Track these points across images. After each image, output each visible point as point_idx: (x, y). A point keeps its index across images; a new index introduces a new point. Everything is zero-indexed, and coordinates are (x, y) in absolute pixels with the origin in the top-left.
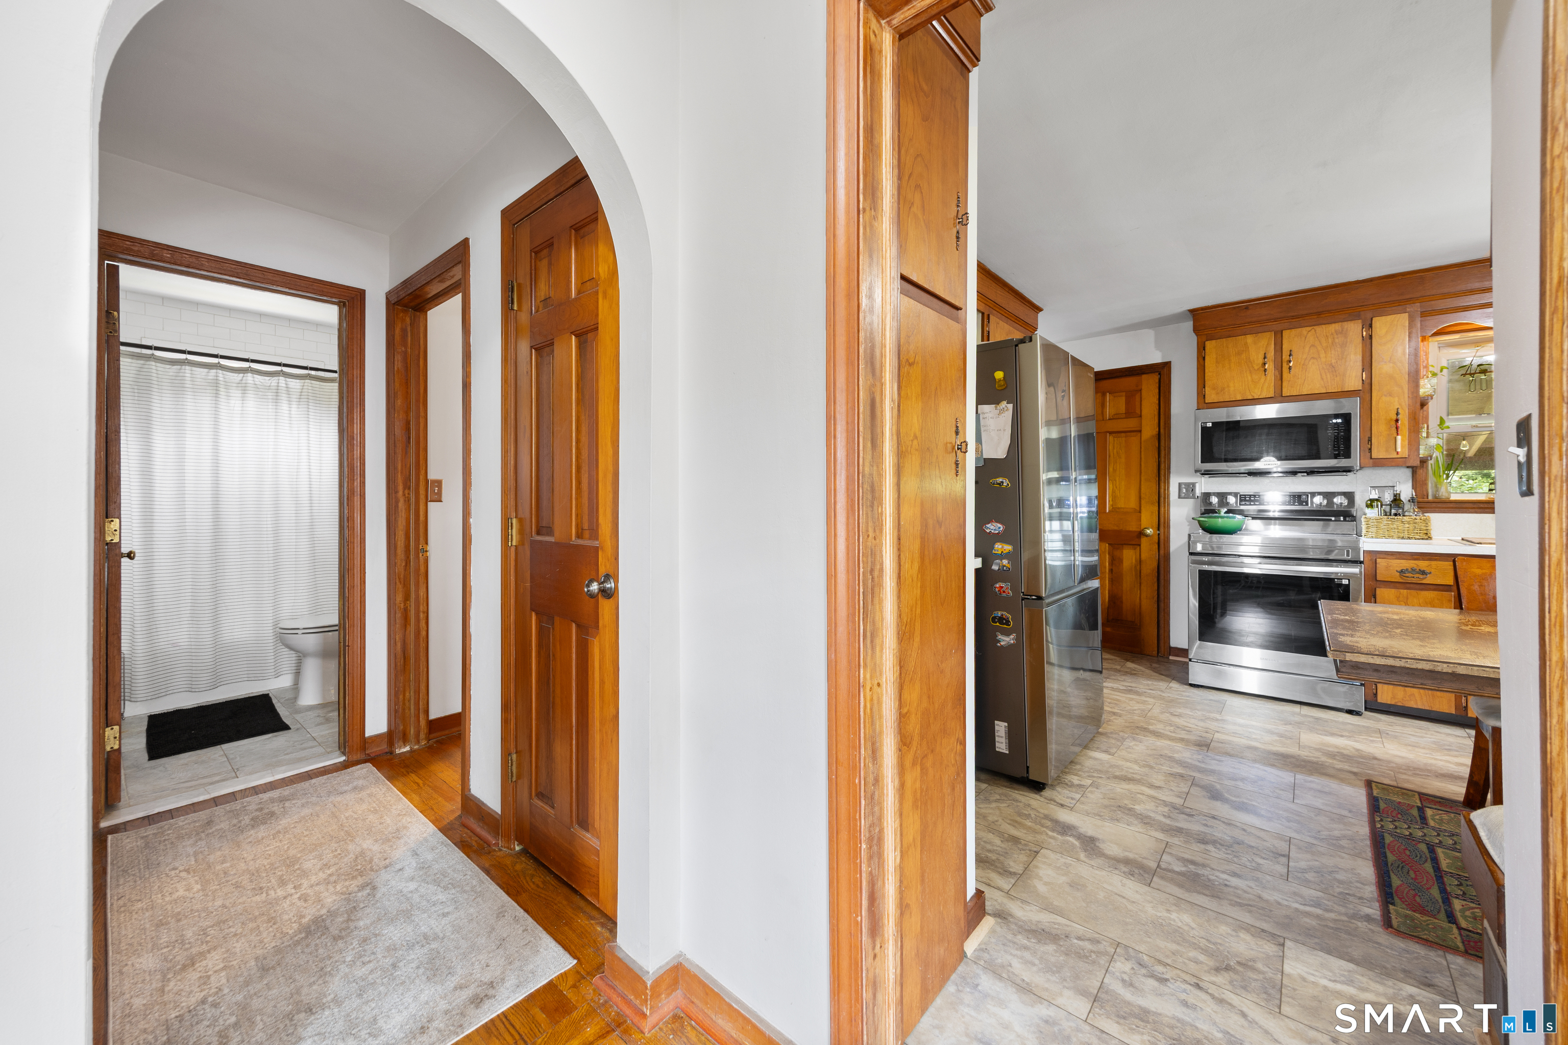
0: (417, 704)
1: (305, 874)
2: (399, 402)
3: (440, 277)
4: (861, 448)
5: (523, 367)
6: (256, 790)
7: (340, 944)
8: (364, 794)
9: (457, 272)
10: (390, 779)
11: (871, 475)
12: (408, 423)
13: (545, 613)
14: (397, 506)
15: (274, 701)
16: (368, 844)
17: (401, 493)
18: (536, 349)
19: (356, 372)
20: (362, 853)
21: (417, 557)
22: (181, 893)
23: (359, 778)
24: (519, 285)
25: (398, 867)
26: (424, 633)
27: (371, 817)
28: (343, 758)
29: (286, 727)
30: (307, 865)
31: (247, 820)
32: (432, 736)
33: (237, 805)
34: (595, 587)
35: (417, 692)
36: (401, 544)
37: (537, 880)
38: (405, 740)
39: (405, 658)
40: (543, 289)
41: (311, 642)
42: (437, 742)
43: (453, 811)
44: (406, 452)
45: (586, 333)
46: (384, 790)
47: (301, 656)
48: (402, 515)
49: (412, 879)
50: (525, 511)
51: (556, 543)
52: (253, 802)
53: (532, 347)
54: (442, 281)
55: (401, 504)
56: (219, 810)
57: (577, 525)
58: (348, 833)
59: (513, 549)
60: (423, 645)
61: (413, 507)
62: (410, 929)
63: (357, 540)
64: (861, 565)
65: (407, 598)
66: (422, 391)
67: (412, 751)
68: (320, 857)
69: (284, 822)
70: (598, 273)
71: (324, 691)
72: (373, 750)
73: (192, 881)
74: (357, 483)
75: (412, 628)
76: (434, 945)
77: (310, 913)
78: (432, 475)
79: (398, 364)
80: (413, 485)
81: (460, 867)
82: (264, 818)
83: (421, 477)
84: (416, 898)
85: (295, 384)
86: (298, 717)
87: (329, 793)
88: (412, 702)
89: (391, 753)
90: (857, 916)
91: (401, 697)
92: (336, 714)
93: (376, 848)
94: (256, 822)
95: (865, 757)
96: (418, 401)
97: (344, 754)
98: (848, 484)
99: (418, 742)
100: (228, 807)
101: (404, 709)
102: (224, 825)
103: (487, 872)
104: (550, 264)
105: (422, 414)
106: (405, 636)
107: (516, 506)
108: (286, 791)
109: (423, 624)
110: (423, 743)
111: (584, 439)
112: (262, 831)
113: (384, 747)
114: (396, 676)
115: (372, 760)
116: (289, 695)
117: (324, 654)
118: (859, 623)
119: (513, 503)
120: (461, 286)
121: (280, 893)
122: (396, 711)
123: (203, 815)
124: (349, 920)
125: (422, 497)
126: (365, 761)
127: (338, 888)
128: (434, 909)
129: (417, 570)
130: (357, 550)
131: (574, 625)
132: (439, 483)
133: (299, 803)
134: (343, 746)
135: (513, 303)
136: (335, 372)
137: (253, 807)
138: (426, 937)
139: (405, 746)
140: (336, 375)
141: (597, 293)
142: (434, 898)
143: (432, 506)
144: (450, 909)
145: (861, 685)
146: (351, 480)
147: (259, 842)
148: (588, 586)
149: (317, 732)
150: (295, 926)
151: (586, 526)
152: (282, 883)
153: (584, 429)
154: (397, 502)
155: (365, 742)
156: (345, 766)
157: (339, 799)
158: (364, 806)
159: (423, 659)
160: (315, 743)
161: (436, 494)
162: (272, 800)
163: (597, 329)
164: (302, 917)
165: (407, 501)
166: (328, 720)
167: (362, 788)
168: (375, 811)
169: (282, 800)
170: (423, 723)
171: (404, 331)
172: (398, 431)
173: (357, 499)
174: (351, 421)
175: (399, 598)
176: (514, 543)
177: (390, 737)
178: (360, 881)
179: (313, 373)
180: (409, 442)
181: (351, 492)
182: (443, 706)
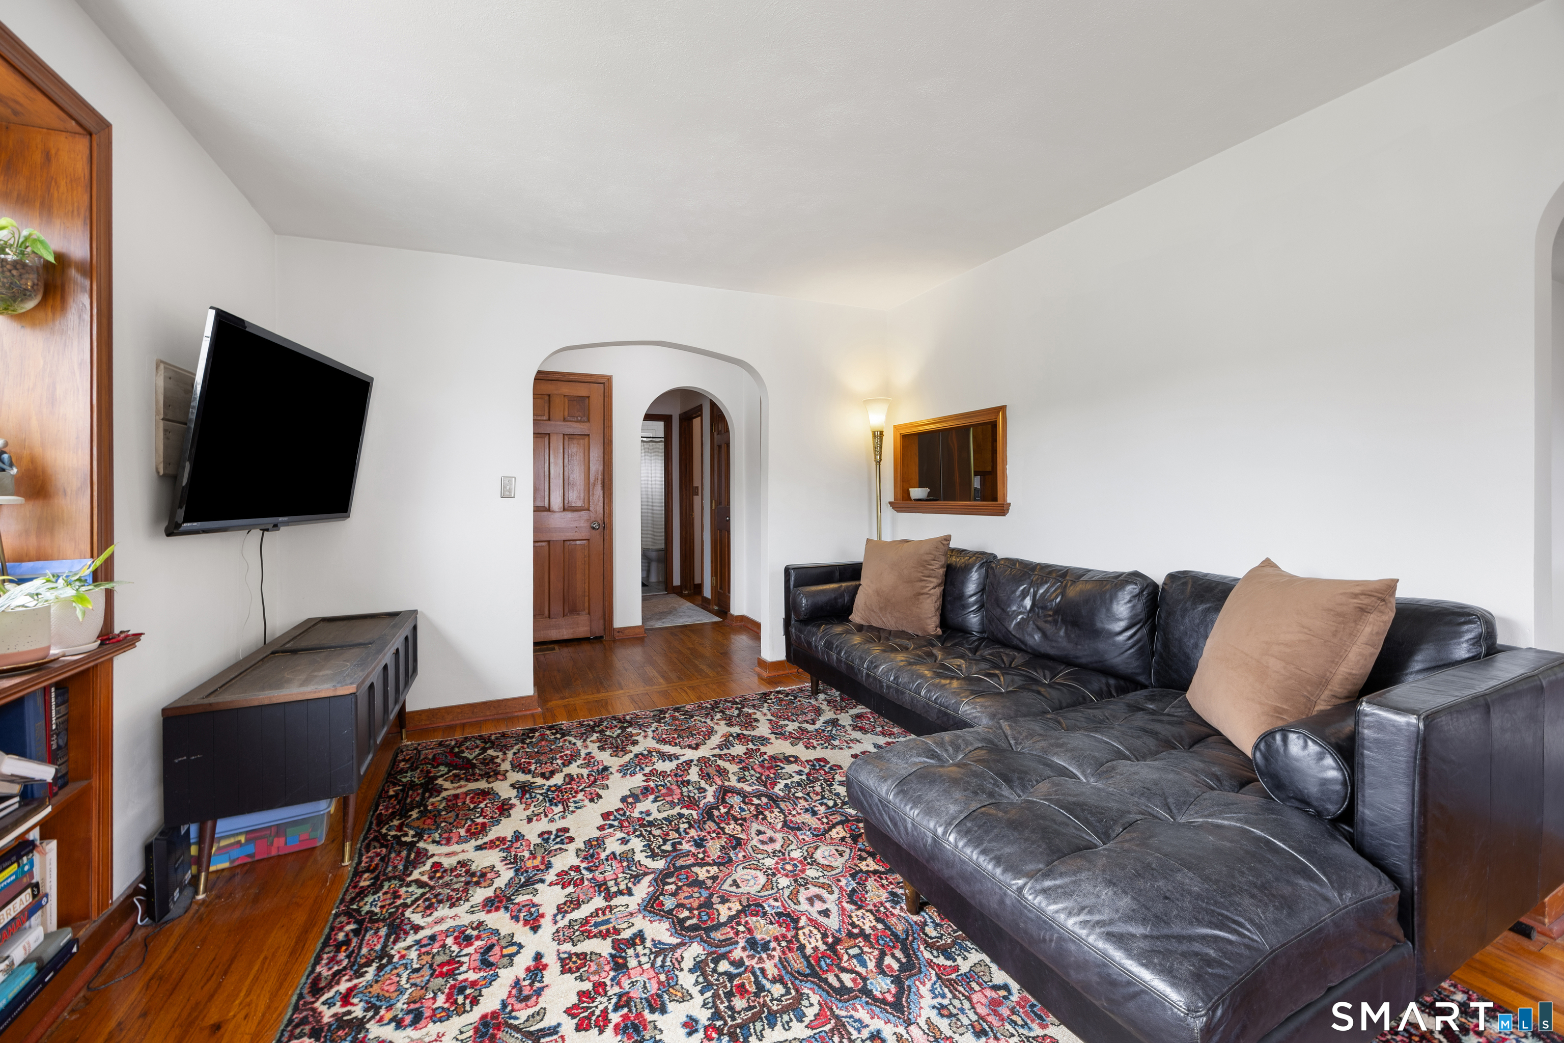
0: (689, 578)
2: (683, 457)
5: (716, 451)
12: (686, 465)
13: (720, 530)
16: (674, 605)
17: (684, 492)
21: (690, 517)
28: (666, 592)
35: (689, 574)
36: (684, 511)
39: (685, 557)
43: (699, 603)
44: (686, 476)
46: (679, 598)
47: (650, 560)
48: (685, 501)
50: (716, 498)
53: (717, 446)
58: (669, 603)
61: (688, 498)
63: (670, 510)
74: (670, 489)
75: (688, 544)
78: (695, 485)
79: (683, 444)
80: (688, 489)
83: (691, 486)
86: (650, 584)
87: (664, 598)
91: (684, 577)
93: (677, 606)
96: (689, 455)
99: (689, 589)
101: (685, 581)
105: (691, 461)
106: (686, 548)
113: (680, 591)
115: (677, 593)
117: (659, 561)
119: (713, 495)
120: (701, 415)
125: (691, 494)
126: (674, 593)
129: (690, 522)
130: (670, 514)
132: (697, 488)
139: (686, 591)
143: (695, 497)
154: (683, 495)
155: (675, 590)
156: (668, 594)
159: (691, 559)
161: (696, 493)
165: (686, 495)
167: (672, 598)
170: (690, 584)
171: (685, 429)
172: (683, 468)
173: (670, 494)
175: (684, 532)
176: (713, 508)
177: (682, 587)
180: (686, 472)
182: (697, 581)
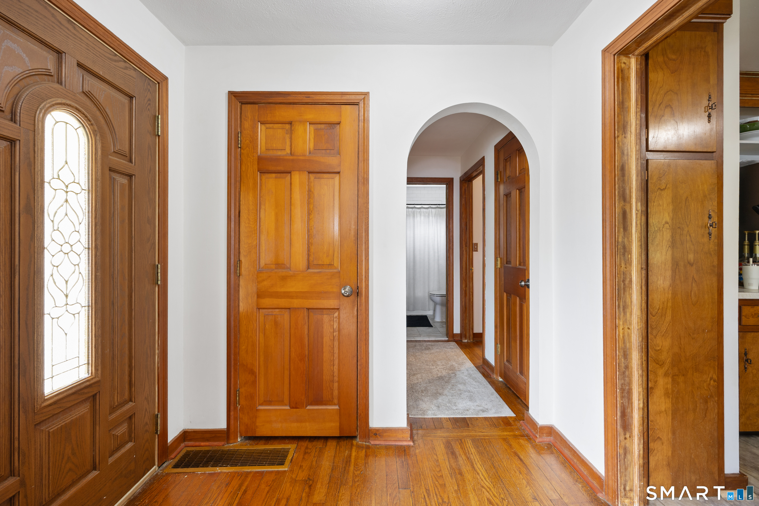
0: (469, 325)
1: (438, 365)
2: (464, 216)
3: (476, 170)
4: (617, 231)
5: (502, 202)
6: (425, 341)
7: (447, 384)
8: (453, 350)
9: (481, 168)
10: (461, 348)
11: (623, 242)
12: (466, 223)
13: (509, 294)
14: (463, 253)
15: (428, 318)
16: (454, 363)
17: (464, 248)
18: (506, 195)
19: (451, 207)
20: (453, 365)
21: (469, 272)
22: (411, 359)
23: (452, 345)
24: (500, 172)
25: (462, 372)
26: (472, 300)
27: (455, 357)
28: (447, 339)
29: (431, 326)
30: (439, 363)
31: (423, 348)
32: (475, 339)
33: (421, 343)
34: (523, 283)
35: (469, 321)
36: (464, 267)
37: (505, 390)
38: (466, 338)
39: (466, 308)
40: (508, 173)
41: (438, 299)
42: (476, 341)
43: (480, 363)
44: (466, 234)
45: (522, 189)
46: (459, 351)
47: (436, 304)
48: (465, 256)
49: (466, 376)
50: (502, 256)
51: (512, 267)
52: (425, 344)
53: (504, 195)
54: (477, 171)
55: (464, 252)
56: (417, 344)
57: (519, 261)
58: (449, 359)
59: (498, 269)
60: (471, 304)
61: (468, 253)
62: (465, 387)
63: (451, 264)
64: (617, 278)
65: (466, 286)
66: (471, 211)
67: (468, 342)
68: (442, 362)
69: (432, 351)
70: (525, 166)
71: (442, 317)
72: (456, 338)
73: (413, 358)
74: (451, 245)
75: (468, 297)
76: (471, 394)
77: (440, 374)
78: (474, 242)
79: (463, 202)
80: (468, 245)
81: (481, 378)
82: (427, 349)
83: (471, 242)
84: (467, 381)
85: (433, 210)
86: (435, 324)
87: (444, 347)
88: (468, 324)
89: (461, 341)
90: (615, 417)
91: (464, 322)
92: (445, 325)
93: (456, 365)
94: (426, 349)
95: (619, 355)
96: (469, 215)
97: (447, 337)
98: (610, 246)
99: (470, 340)
100: (419, 343)
101: (465, 326)
102: (418, 347)
103: (489, 383)
104: (510, 163)
105: (471, 219)
106: (465, 300)
107: (499, 253)
108: (433, 344)
109: (471, 296)
110: (472, 340)
111: (521, 229)
112: (427, 352)
113: (459, 338)
114: (463, 314)
115: (456, 342)
116: (432, 317)
117: (442, 305)
118: (616, 301)
119: (498, 252)
120: (482, 172)
121: (432, 367)
122: (463, 327)
123: (414, 344)
124: (449, 379)
125: (471, 250)
126: (454, 341)
127: (446, 371)
128: (472, 385)
129: (469, 276)
130: (451, 268)
131: (518, 298)
132: (477, 244)
133: (436, 347)
134: (447, 335)
135: (498, 179)
136: (445, 205)
137: (425, 345)
138: (469, 391)
139: (466, 340)
140: (445, 206)
141: (525, 174)
142: (472, 383)
143: (475, 253)
144: (477, 387)
145: (617, 326)
146: (450, 244)
147: (427, 354)
148: (521, 283)
149: (441, 330)
150: (436, 376)
151: (522, 261)
152: (433, 365)
153: (521, 224)
154: (463, 251)
155: (454, 335)
156: (448, 341)
157: (446, 349)
158: (453, 353)
159: (471, 309)
160: (439, 333)
161: (476, 248)
162: (429, 345)
163: (525, 187)
164: (438, 374)
165: (466, 251)
166: (443, 327)
167: (452, 349)
168: (456, 356)
169: (432, 345)
170: (471, 333)
171: (465, 190)
172: (463, 226)
173: (451, 250)
174: (449, 224)
175: (464, 286)
176: (499, 267)
177: (462, 335)
178: (452, 372)
179: (438, 206)
180: (467, 230)
181: (450, 248)
182: (477, 329)
